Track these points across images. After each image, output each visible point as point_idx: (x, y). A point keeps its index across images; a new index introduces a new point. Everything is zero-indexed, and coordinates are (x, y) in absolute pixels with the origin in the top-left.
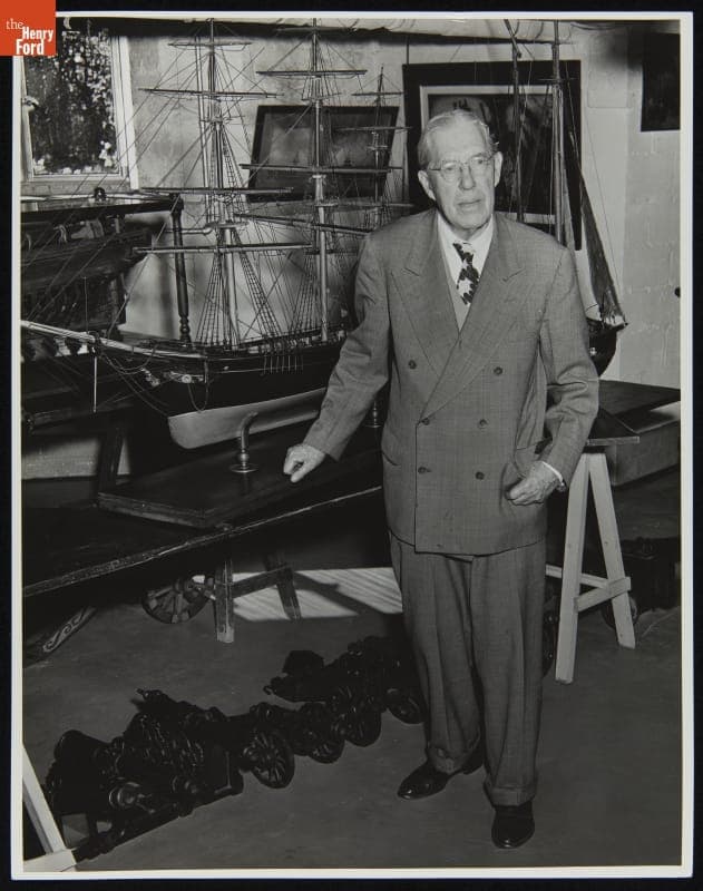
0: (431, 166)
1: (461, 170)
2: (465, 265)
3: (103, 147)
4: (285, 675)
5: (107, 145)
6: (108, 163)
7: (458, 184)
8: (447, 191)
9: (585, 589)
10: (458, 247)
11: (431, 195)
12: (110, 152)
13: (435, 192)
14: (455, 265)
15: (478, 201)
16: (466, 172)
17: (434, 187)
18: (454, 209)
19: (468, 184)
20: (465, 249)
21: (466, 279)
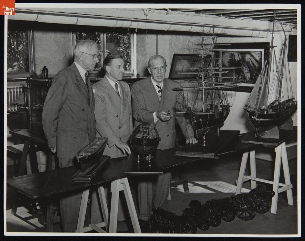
0: (151, 67)
1: (158, 69)
2: (160, 89)
3: (127, 64)
4: (189, 207)
5: (128, 64)
6: (128, 68)
7: (157, 72)
8: (155, 74)
9: (280, 187)
10: (157, 86)
11: (150, 73)
12: (129, 66)
13: (151, 73)
14: (157, 89)
15: (162, 76)
16: (160, 70)
17: (151, 71)
18: (156, 77)
19: (160, 72)
20: (159, 86)
21: (160, 93)
